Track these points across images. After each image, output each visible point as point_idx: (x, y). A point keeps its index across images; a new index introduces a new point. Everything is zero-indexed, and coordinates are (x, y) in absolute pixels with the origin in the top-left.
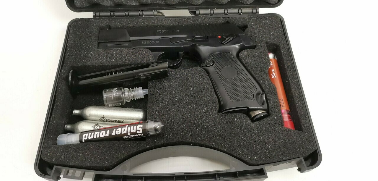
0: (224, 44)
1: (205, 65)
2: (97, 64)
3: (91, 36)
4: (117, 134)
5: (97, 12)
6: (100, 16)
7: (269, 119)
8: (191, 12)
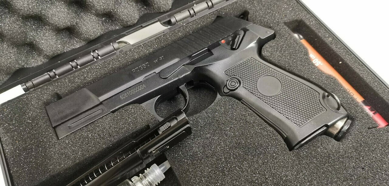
0: (236, 48)
1: (229, 89)
2: (69, 163)
3: (37, 124)
5: (27, 81)
6: (34, 86)
8: (164, 24)
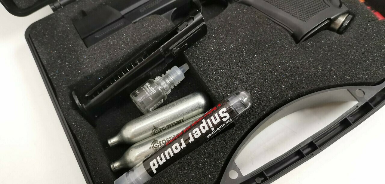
2: (100, 66)
3: (68, 36)
4: (196, 137)
5: (54, 2)
6: (62, 6)
7: (357, 20)
